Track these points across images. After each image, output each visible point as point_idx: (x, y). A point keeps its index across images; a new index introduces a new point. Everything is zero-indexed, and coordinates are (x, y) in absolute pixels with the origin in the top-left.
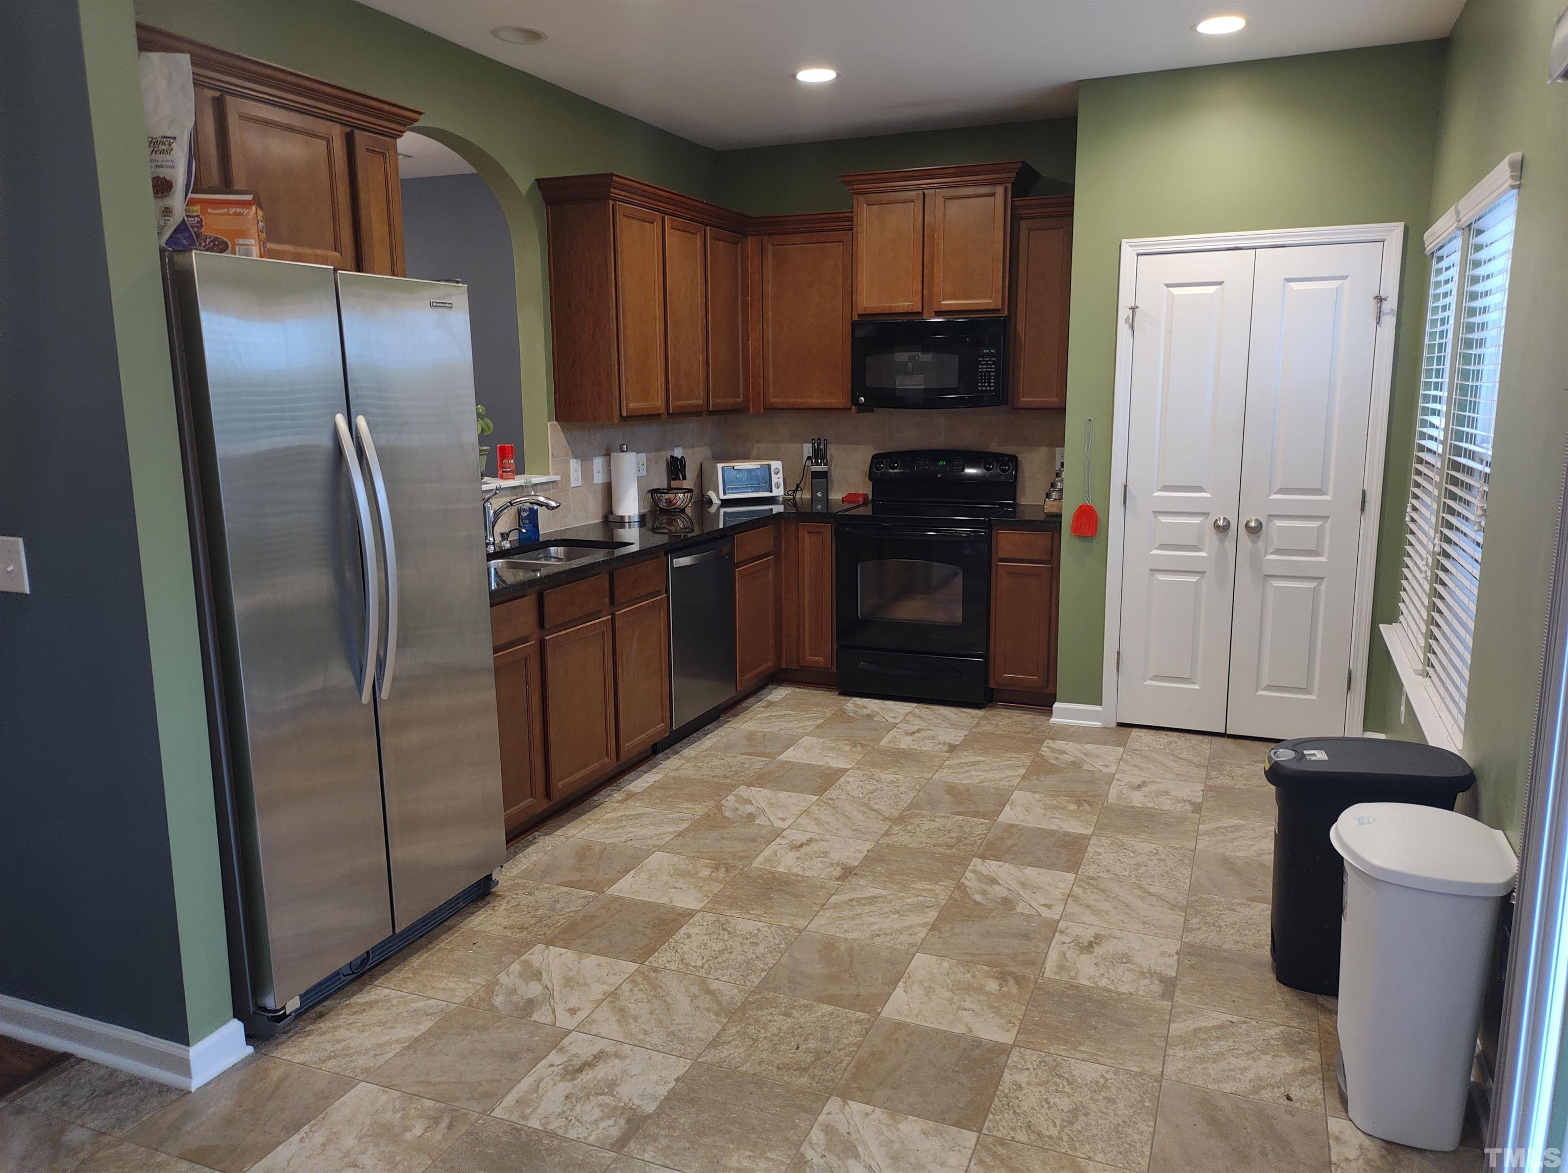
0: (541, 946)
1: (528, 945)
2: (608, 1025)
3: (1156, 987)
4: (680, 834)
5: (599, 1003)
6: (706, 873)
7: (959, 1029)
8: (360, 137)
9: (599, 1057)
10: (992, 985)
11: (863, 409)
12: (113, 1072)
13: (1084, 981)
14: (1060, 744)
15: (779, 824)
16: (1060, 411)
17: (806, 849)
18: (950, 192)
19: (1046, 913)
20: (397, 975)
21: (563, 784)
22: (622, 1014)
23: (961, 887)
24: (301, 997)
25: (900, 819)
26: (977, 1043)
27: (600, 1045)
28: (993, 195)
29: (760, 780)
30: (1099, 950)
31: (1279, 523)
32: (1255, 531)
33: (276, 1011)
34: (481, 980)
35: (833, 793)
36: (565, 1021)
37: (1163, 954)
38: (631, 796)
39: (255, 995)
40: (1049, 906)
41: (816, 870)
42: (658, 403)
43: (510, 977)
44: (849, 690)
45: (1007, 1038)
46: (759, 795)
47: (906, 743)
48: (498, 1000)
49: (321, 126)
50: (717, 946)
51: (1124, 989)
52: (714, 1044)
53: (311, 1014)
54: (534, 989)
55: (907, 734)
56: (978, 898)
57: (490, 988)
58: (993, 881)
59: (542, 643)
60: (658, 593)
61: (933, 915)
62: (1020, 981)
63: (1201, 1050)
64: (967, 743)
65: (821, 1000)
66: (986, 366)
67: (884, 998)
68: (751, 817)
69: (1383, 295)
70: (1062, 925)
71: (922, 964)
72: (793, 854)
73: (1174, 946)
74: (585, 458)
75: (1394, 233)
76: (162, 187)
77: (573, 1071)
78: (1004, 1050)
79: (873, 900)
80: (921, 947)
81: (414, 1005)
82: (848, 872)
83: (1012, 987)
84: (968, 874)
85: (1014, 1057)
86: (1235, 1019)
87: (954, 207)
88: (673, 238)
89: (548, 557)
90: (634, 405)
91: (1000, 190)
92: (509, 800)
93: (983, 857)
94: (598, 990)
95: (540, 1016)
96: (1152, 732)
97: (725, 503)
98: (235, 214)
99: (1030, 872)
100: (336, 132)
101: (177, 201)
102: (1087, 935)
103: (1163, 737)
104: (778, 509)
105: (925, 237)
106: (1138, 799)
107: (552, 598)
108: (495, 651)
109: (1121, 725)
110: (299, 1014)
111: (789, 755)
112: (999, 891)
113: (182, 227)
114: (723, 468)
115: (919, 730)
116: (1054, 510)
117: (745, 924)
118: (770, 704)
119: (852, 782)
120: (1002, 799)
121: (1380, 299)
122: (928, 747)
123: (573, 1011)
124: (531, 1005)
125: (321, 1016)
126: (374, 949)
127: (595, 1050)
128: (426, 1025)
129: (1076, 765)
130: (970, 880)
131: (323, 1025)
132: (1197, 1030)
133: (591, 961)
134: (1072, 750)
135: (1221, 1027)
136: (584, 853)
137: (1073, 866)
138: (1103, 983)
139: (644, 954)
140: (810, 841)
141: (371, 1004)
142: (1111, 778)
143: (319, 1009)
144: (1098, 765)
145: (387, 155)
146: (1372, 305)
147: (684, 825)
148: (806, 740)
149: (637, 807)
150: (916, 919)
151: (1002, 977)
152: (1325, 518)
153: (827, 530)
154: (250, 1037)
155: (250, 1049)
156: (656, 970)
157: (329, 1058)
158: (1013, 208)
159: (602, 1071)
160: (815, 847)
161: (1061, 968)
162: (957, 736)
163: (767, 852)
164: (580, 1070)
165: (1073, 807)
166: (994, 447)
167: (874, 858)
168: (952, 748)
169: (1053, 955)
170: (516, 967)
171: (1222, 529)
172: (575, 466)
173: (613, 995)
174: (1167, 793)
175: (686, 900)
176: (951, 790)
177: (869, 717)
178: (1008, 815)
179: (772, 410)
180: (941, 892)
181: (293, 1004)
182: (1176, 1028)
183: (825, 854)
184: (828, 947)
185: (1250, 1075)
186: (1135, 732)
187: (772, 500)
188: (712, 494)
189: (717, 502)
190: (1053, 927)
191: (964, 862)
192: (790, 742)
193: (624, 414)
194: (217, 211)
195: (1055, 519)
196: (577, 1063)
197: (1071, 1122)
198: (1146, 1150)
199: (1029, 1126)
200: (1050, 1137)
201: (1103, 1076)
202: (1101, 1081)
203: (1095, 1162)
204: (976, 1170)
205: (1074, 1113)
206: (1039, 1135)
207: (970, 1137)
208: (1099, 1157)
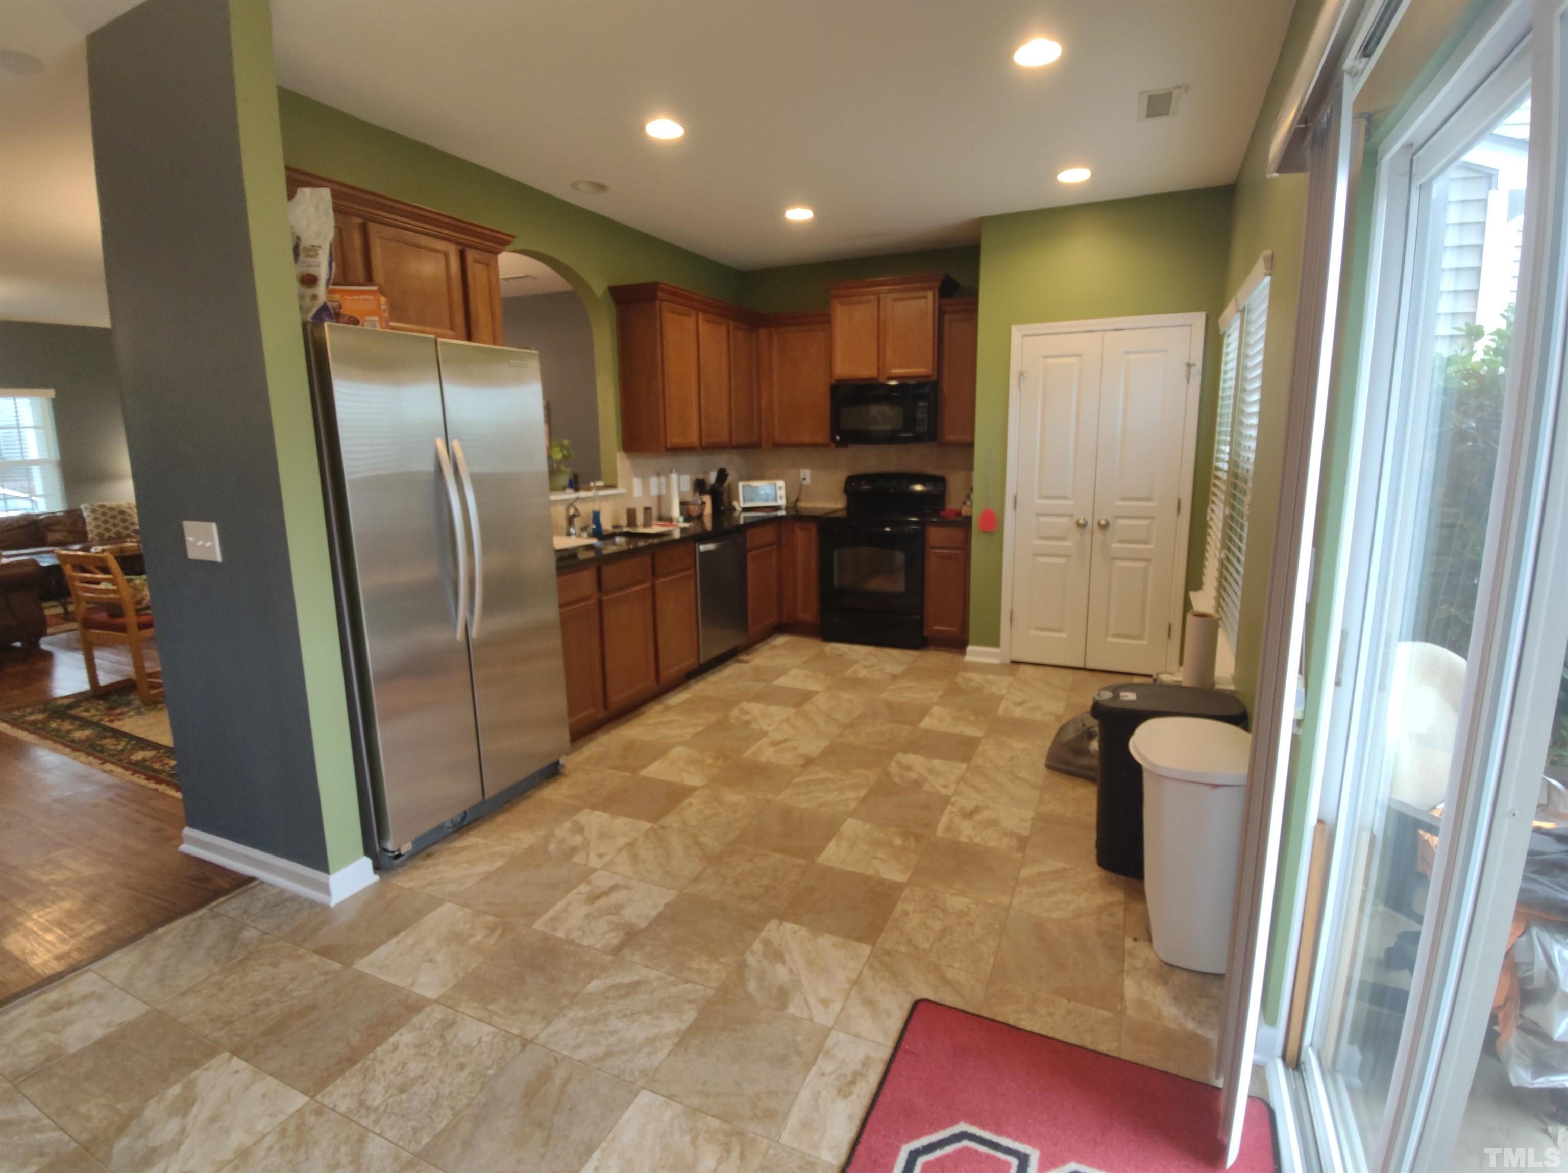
0: (587, 810)
1: (578, 809)
2: (624, 867)
3: (1014, 843)
4: (697, 735)
5: (619, 851)
6: (709, 761)
7: (870, 872)
8: (471, 255)
9: (614, 888)
10: (898, 841)
11: (839, 444)
12: (282, 891)
13: (963, 839)
14: (970, 675)
15: (765, 728)
16: (971, 445)
17: (782, 745)
18: (895, 295)
19: (943, 791)
20: (486, 828)
21: (618, 697)
22: (635, 858)
23: (887, 773)
24: (414, 843)
25: (851, 726)
26: (882, 882)
27: (617, 879)
28: (925, 297)
29: (759, 698)
30: (977, 817)
31: (1122, 522)
32: (1104, 527)
33: (393, 852)
34: (541, 833)
35: (807, 707)
36: (594, 862)
37: (1022, 820)
38: (668, 708)
39: (379, 842)
40: (945, 786)
41: (787, 759)
42: (694, 439)
43: (563, 831)
44: (828, 636)
45: (902, 878)
46: (755, 708)
47: (863, 673)
48: (552, 847)
49: (441, 245)
50: (708, 812)
51: (991, 844)
52: (696, 880)
53: (423, 854)
54: (578, 840)
55: (865, 667)
56: (897, 780)
57: (547, 839)
58: (909, 768)
59: (600, 603)
60: (688, 568)
61: (863, 792)
62: (917, 838)
63: (1040, 889)
64: (905, 674)
65: (776, 850)
66: (922, 414)
67: (820, 849)
68: (747, 723)
69: (1192, 362)
70: (953, 799)
71: (851, 826)
72: (773, 749)
73: (1029, 814)
74: (645, 478)
75: (1198, 320)
76: (309, 280)
77: (593, 898)
78: (897, 887)
79: (823, 781)
80: (853, 814)
81: (493, 850)
82: (809, 762)
83: (912, 843)
84: (893, 764)
85: (906, 892)
86: (1067, 866)
87: (900, 307)
88: (705, 328)
89: (615, 544)
90: (675, 439)
91: (930, 295)
92: (572, 709)
93: (905, 752)
94: (621, 841)
95: (578, 859)
96: (1035, 667)
97: (745, 510)
98: (364, 299)
99: (937, 763)
100: (453, 250)
101: (321, 290)
102: (970, 805)
103: (1041, 671)
104: (782, 513)
105: (880, 327)
106: (1018, 712)
107: (607, 571)
108: (562, 606)
109: (1014, 662)
110: (413, 855)
111: (782, 681)
112: (913, 775)
113: (324, 309)
114: (744, 487)
115: (873, 665)
116: (968, 513)
117: (731, 797)
118: (774, 647)
119: (822, 701)
120: (924, 711)
121: (1189, 366)
122: (878, 676)
123: (601, 856)
124: (573, 850)
125: (429, 856)
126: (471, 809)
127: (612, 883)
128: (499, 863)
129: (979, 689)
130: (894, 768)
131: (429, 862)
132: (1039, 874)
133: (620, 821)
134: (977, 678)
135: (1056, 872)
136: (630, 748)
137: (966, 758)
138: (977, 840)
139: (655, 817)
140: (786, 740)
141: (464, 849)
142: (1001, 698)
143: (429, 851)
144: (994, 689)
145: (491, 266)
146: (1184, 369)
147: (700, 729)
148: (794, 672)
149: (671, 716)
150: (851, 794)
151: (906, 835)
152: (1152, 518)
153: (813, 527)
154: (377, 868)
155: (376, 878)
156: (664, 828)
157: (428, 885)
158: (940, 306)
159: (615, 898)
160: (788, 744)
161: (948, 829)
162: (898, 669)
163: (754, 748)
164: (599, 897)
165: (972, 718)
166: (930, 470)
167: (829, 753)
168: (894, 677)
169: (944, 820)
170: (567, 824)
171: (1082, 526)
172: (637, 483)
173: (631, 845)
174: (1039, 708)
175: (693, 779)
176: (890, 706)
177: (840, 656)
178: (927, 723)
179: (778, 446)
180: (872, 775)
181: (406, 848)
182: (1025, 872)
183: (795, 749)
184: (787, 813)
185: (1073, 906)
186: (1022, 667)
187: (778, 508)
188: (735, 504)
189: (738, 509)
190: (946, 801)
191: (891, 755)
192: (784, 672)
193: (669, 445)
194: (352, 298)
195: (969, 519)
196: (598, 892)
197: (940, 939)
198: (991, 960)
199: (909, 942)
200: (924, 950)
201: (967, 907)
202: (966, 910)
203: (953, 968)
204: (867, 973)
205: (943, 932)
206: (916, 948)
207: (866, 949)
208: (957, 965)
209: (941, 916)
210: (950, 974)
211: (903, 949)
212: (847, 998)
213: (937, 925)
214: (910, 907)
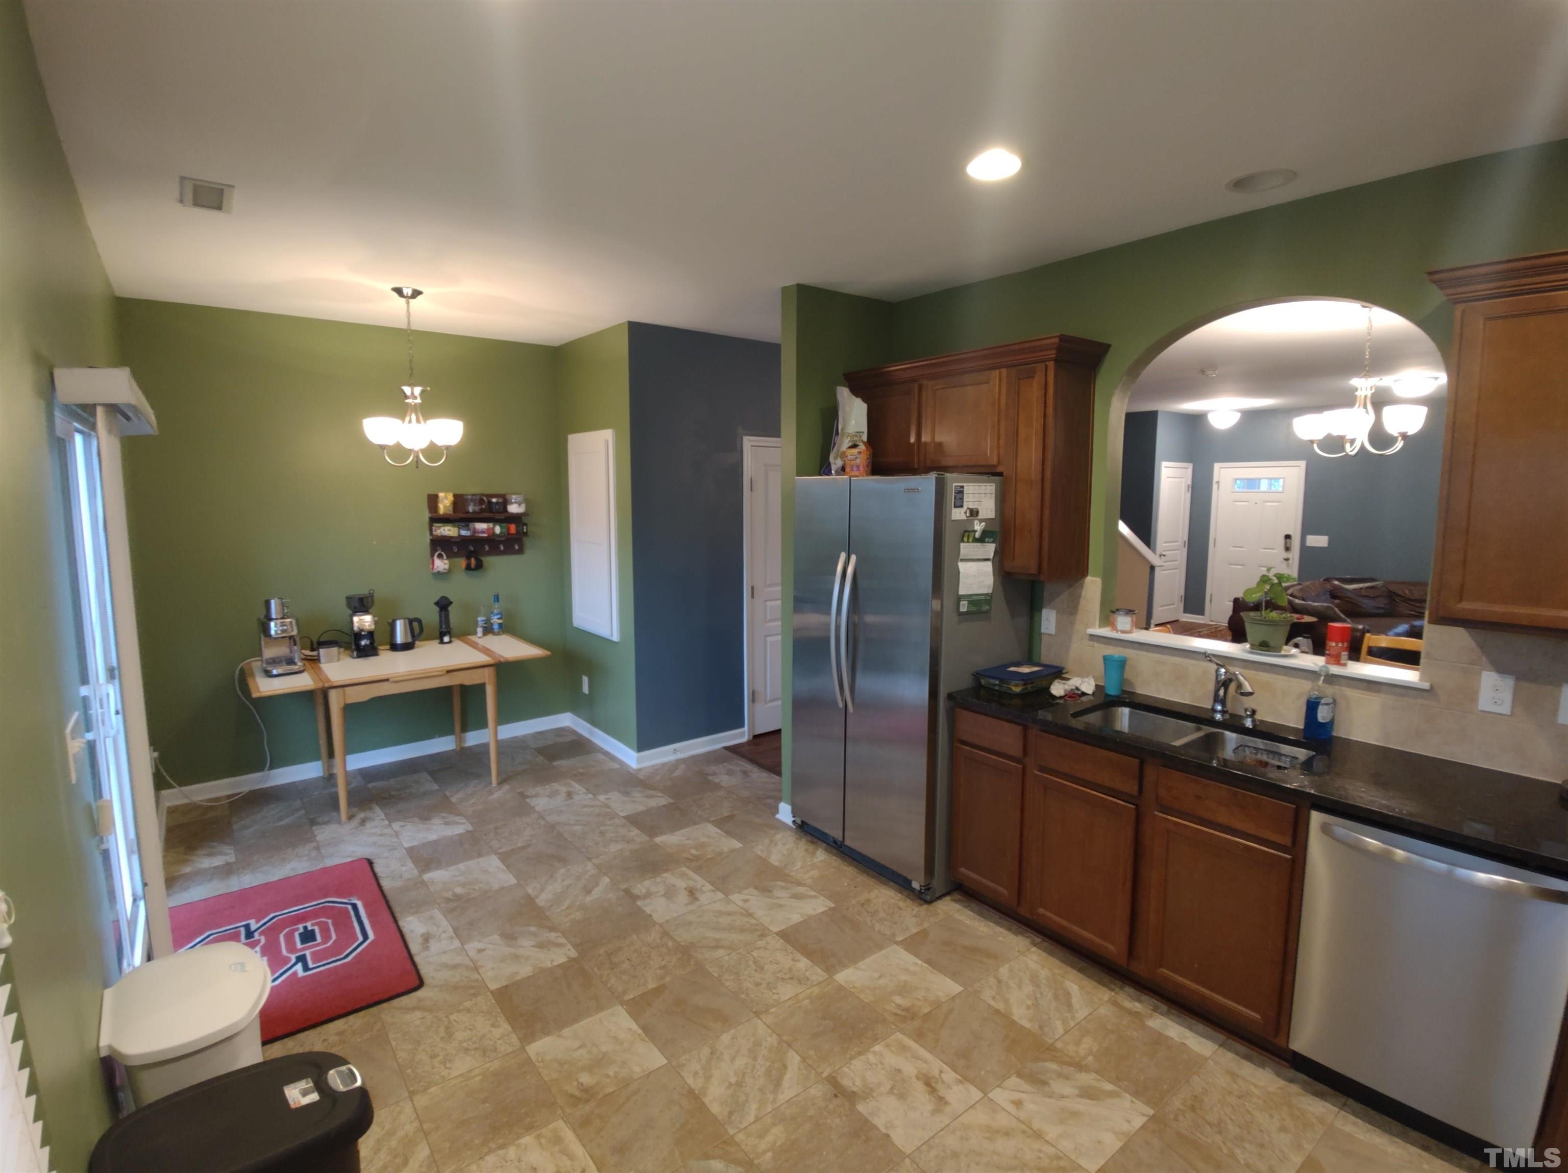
7: (566, 1032)
10: (586, 1079)
13: (527, 1141)
26: (546, 1032)
45: (534, 1049)
49: (986, 376)
62: (574, 1099)
65: (662, 988)
67: (635, 1016)
71: (652, 1057)
83: (572, 1090)
85: (515, 1041)
100: (995, 376)
138: (512, 1151)
151: (588, 1092)
197: (447, 1028)
198: (394, 1043)
199: (469, 1011)
200: (452, 1014)
201: (450, 1068)
202: (448, 1065)
203: (420, 1019)
204: (476, 976)
205: (449, 1035)
206: (459, 1011)
207: (493, 986)
208: (418, 1022)
209: (465, 1045)
210: (418, 1014)
211: (468, 1004)
212: (472, 960)
213: (460, 1035)
214: (497, 1033)
